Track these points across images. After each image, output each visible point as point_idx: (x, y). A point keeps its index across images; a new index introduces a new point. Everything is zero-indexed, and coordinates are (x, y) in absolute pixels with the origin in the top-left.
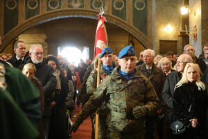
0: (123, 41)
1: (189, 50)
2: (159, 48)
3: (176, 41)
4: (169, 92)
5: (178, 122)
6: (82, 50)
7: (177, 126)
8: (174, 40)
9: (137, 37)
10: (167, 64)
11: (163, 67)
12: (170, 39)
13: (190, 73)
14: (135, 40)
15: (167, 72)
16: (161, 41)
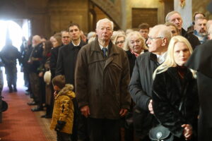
0: (80, 10)
1: (174, 20)
2: (130, 20)
3: (156, 10)
4: (138, 84)
5: (162, 128)
6: (21, 25)
7: (159, 135)
8: (153, 7)
9: (100, 5)
10: (137, 41)
11: (131, 45)
12: (148, 7)
13: (178, 51)
14: (96, 9)
15: (139, 53)
16: (133, 9)
